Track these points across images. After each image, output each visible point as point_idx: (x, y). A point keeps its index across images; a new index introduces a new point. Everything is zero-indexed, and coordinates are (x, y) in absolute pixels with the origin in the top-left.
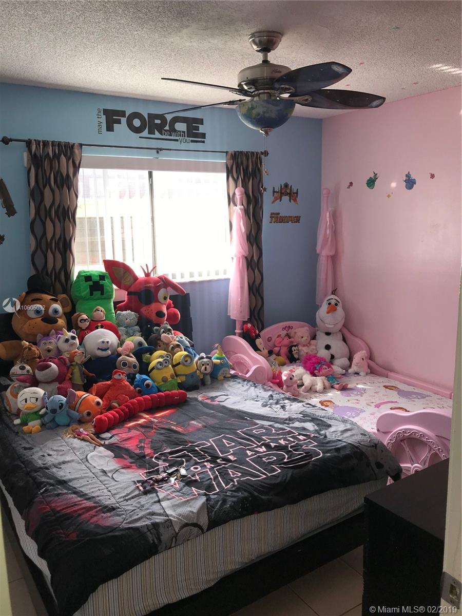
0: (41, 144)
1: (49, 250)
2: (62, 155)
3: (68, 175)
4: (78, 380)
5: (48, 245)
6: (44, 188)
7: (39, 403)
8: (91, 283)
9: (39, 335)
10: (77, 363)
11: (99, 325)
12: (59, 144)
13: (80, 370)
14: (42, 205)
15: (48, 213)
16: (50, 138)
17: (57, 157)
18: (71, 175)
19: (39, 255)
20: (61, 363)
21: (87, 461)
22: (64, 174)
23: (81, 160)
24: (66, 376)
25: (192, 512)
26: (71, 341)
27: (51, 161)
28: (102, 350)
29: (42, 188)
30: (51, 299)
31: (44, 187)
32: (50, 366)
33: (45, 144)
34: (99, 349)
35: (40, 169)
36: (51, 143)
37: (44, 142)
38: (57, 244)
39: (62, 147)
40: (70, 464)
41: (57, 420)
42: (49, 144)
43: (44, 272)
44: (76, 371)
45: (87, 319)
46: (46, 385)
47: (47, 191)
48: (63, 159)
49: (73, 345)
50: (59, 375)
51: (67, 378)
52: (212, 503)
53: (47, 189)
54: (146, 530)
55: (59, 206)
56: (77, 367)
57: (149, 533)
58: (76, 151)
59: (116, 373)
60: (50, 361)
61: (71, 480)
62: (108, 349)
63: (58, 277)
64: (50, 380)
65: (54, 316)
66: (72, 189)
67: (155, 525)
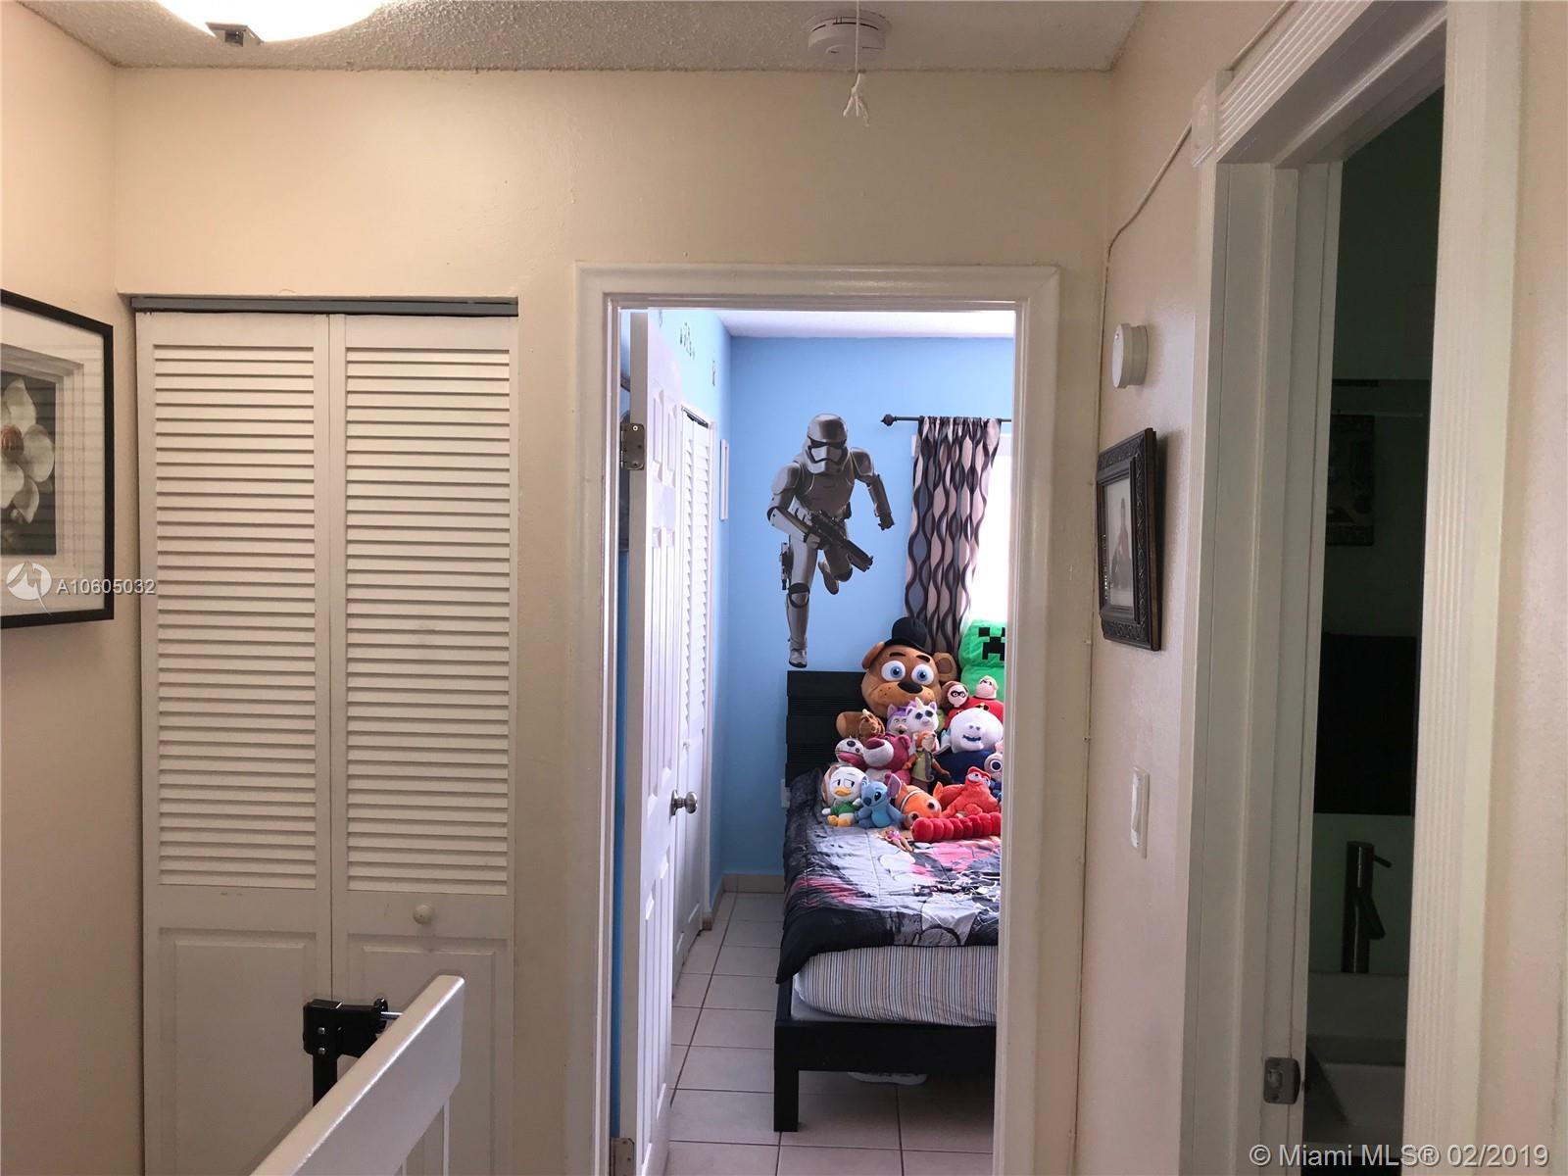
0: (938, 422)
1: (931, 584)
2: (968, 438)
3: (973, 468)
4: (921, 773)
5: (932, 575)
6: (934, 490)
7: (855, 789)
8: (987, 639)
9: (891, 705)
10: (924, 750)
11: (982, 704)
12: (965, 422)
13: (927, 761)
14: (930, 513)
15: (936, 526)
16: (952, 415)
17: (959, 441)
18: (979, 468)
19: (917, 587)
20: (902, 745)
21: (879, 859)
22: (967, 466)
23: (998, 444)
24: (903, 764)
25: (953, 918)
26: (925, 718)
27: (950, 449)
28: (968, 739)
29: (931, 489)
30: (919, 657)
31: (935, 487)
32: (882, 744)
33: (944, 422)
34: (964, 737)
35: (932, 459)
36: (952, 420)
37: (942, 419)
38: (945, 576)
39: (968, 425)
40: (855, 858)
41: (874, 817)
42: (949, 422)
43: (922, 616)
44: (921, 762)
45: (963, 692)
46: (874, 771)
47: (939, 493)
48: (968, 443)
49: (926, 724)
50: (893, 760)
51: (905, 767)
52: (984, 917)
53: (940, 489)
54: (887, 916)
55: (955, 513)
56: (923, 755)
57: (889, 920)
58: (991, 430)
59: (973, 771)
60: (886, 739)
61: (844, 868)
62: (979, 739)
63: (941, 625)
64: (880, 765)
65: (919, 682)
66: (978, 489)
67: (900, 915)
